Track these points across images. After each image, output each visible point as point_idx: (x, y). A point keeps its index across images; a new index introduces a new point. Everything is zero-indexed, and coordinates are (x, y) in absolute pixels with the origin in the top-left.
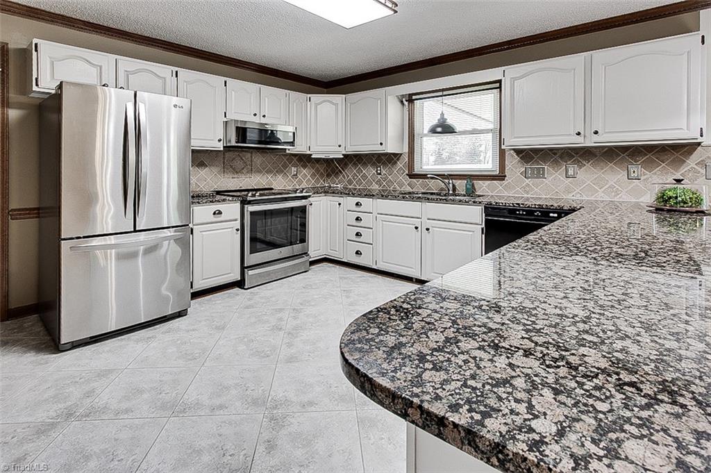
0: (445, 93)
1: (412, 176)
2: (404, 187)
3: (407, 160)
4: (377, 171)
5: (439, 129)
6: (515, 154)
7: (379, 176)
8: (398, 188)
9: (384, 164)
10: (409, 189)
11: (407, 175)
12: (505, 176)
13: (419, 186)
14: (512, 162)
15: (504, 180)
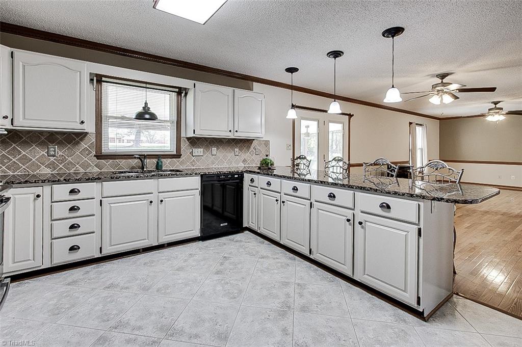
0: (148, 86)
1: (100, 156)
2: (90, 168)
3: (94, 140)
4: (48, 153)
5: (147, 116)
6: (186, 140)
7: (52, 159)
8: (82, 170)
9: (61, 144)
10: (96, 170)
11: (95, 156)
12: (181, 155)
13: (108, 166)
14: (185, 145)
15: (180, 158)
